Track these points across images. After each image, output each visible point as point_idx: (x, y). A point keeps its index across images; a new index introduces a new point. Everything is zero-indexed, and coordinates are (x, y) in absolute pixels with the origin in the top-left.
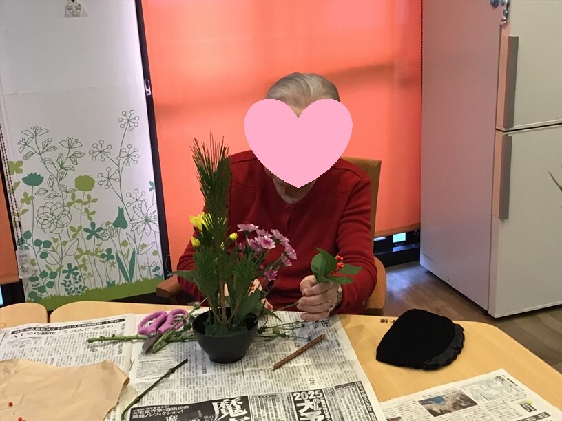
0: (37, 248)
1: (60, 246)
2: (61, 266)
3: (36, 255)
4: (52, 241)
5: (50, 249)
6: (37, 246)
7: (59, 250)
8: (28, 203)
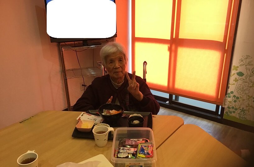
0: (233, 98)
1: (242, 101)
2: (240, 107)
3: (232, 100)
4: (240, 97)
5: (238, 100)
6: (234, 97)
7: (241, 102)
8: (236, 82)
